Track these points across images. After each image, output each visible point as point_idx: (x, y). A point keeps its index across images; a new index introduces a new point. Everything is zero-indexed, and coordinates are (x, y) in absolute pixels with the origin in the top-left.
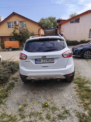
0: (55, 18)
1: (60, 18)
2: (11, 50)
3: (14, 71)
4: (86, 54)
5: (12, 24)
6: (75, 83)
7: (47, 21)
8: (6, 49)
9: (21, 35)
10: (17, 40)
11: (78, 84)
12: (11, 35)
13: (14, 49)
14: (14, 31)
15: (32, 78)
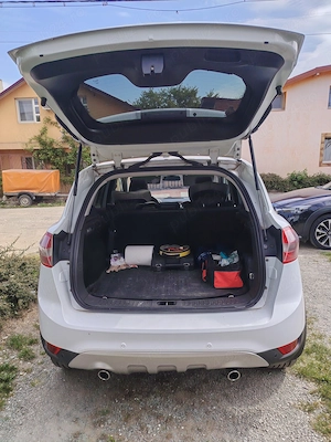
0: (194, 93)
1: (211, 94)
2: (25, 201)
3: (20, 301)
4: (324, 229)
5: (34, 106)
6: (302, 375)
7: (166, 101)
8: (9, 197)
9: (67, 146)
10: (54, 164)
11: (319, 381)
12: (29, 147)
13: (38, 200)
14: (44, 132)
15: (99, 365)
